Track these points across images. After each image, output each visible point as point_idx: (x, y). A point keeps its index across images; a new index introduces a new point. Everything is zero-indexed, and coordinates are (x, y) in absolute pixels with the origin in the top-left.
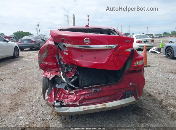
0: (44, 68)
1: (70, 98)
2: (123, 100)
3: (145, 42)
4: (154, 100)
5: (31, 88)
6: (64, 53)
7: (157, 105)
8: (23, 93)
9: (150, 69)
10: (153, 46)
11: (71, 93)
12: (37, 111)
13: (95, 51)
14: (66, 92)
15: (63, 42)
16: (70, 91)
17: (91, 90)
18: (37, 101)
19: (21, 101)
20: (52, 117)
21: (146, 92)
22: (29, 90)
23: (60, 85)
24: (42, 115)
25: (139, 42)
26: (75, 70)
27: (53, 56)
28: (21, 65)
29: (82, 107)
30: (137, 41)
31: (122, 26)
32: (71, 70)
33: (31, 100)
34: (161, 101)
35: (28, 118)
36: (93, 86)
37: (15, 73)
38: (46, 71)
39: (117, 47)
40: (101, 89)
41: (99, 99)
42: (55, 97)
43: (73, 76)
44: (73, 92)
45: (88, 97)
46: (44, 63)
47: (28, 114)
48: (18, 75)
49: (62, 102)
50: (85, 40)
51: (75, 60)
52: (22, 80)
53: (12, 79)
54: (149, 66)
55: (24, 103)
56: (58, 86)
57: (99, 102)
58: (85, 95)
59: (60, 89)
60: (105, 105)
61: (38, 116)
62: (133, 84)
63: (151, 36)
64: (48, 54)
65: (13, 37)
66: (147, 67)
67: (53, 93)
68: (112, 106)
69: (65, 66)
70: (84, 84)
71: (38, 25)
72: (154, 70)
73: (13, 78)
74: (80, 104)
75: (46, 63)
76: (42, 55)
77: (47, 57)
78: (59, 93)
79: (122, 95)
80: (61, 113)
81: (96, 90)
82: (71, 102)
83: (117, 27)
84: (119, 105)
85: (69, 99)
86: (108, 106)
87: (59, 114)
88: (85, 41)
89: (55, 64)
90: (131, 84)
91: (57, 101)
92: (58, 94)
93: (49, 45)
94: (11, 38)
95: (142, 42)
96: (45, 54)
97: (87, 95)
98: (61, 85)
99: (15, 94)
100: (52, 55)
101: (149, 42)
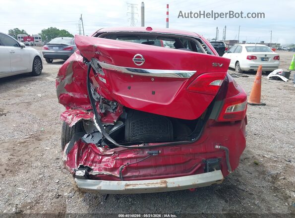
0: (67, 102)
1: (104, 162)
2: (200, 176)
3: (263, 59)
4: (263, 173)
5: (49, 132)
6: (100, 78)
7: (267, 184)
8: (35, 141)
9: (264, 110)
10: (277, 67)
11: (108, 153)
12: (51, 178)
13: (153, 79)
14: (99, 151)
15: (98, 58)
16: (106, 149)
17: (143, 153)
18: (55, 158)
19: (27, 157)
20: (73, 192)
21: (250, 156)
22: (45, 136)
23: (91, 137)
24: (57, 186)
25: (253, 58)
26: (120, 111)
27: (83, 83)
28: (42, 89)
29: (124, 183)
30: (248, 56)
31: (226, 27)
32: (113, 110)
33: (44, 156)
34: (276, 176)
35: (31, 191)
36: (146, 145)
37: (29, 104)
38: (70, 108)
39: (194, 76)
40: (160, 151)
41: (157, 169)
42: (79, 158)
43: (115, 121)
44: (112, 151)
45: (135, 165)
46: (67, 93)
47: (34, 182)
48: (32, 107)
49: (90, 170)
50: (136, 58)
51: (117, 94)
52: (37, 117)
53: (22, 114)
54: (264, 105)
55: (31, 161)
56: (87, 139)
57: (155, 175)
58: (132, 160)
59: (89, 144)
60: (165, 182)
61: (49, 188)
62: (222, 147)
63: (277, 47)
64: (74, 79)
65: (40, 38)
66: (260, 106)
67: (76, 150)
68: (177, 186)
69: (102, 102)
70: (133, 138)
71: (81, 19)
72: (272, 113)
73: (24, 111)
74: (120, 176)
75: (71, 94)
76: (63, 79)
77: (72, 83)
78: (87, 151)
79: (200, 165)
80: (86, 189)
81: (151, 152)
82: (106, 169)
83: (217, 28)
84: (191, 185)
85: (102, 165)
86: (170, 185)
87: (82, 192)
88: (134, 60)
89: (86, 96)
90: (217, 147)
91: (82, 167)
92: (84, 153)
93: (75, 62)
94: (37, 40)
95: (256, 59)
96: (69, 77)
97: (135, 160)
98: (93, 136)
99: (20, 143)
100: (82, 79)
101: (270, 60)
